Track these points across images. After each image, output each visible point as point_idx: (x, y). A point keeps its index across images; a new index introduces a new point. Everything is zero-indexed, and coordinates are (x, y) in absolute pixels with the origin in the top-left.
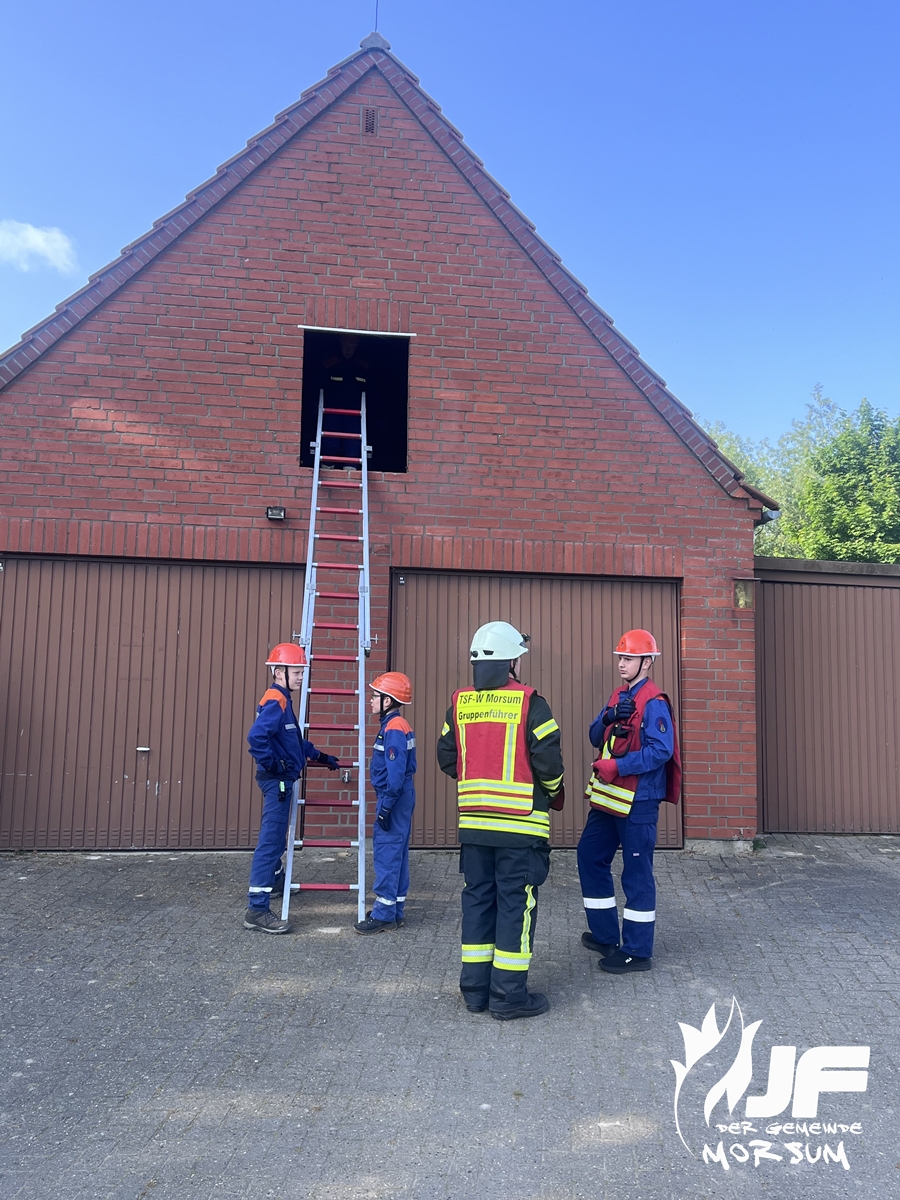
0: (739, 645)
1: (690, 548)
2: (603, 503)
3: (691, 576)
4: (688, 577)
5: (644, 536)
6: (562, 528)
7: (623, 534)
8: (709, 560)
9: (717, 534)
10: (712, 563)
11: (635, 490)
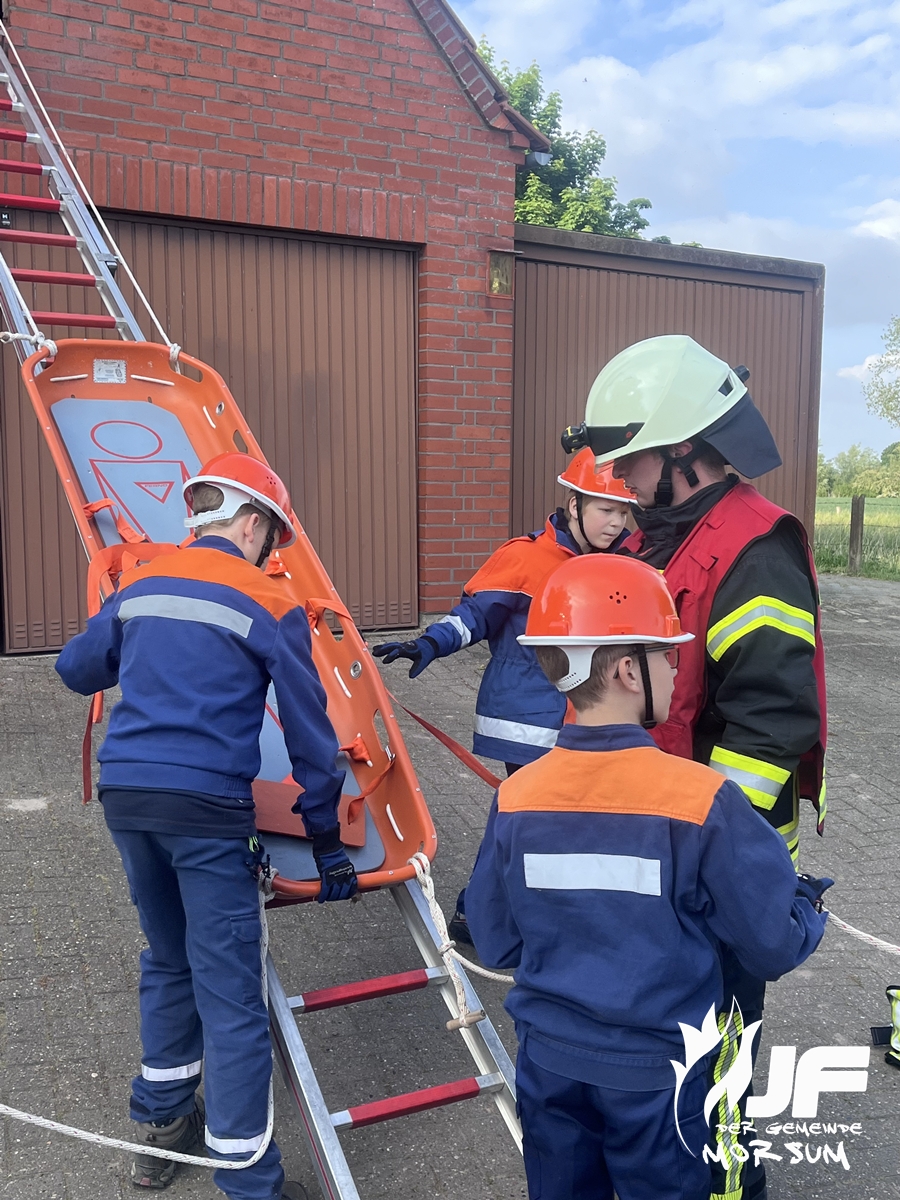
0: (494, 347)
1: (436, 200)
2: (318, 117)
3: (438, 243)
4: (433, 244)
5: (375, 175)
6: (261, 151)
7: (347, 169)
8: (460, 219)
9: (469, 181)
10: (463, 226)
11: (363, 101)
